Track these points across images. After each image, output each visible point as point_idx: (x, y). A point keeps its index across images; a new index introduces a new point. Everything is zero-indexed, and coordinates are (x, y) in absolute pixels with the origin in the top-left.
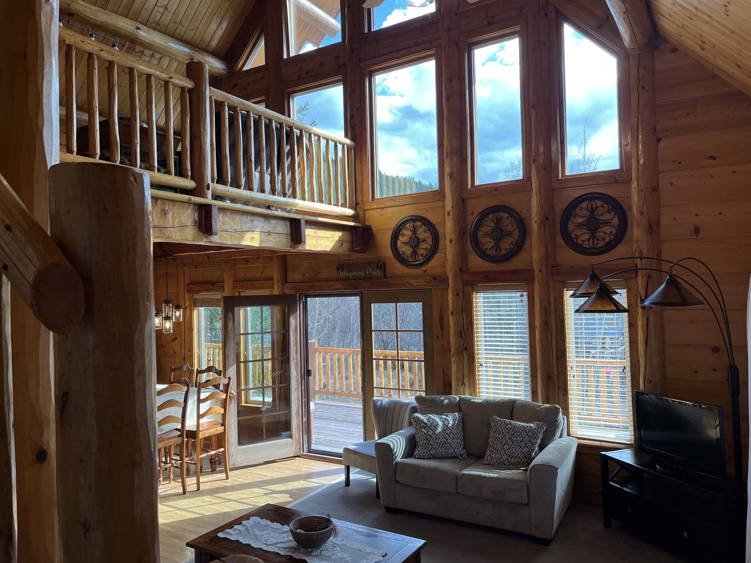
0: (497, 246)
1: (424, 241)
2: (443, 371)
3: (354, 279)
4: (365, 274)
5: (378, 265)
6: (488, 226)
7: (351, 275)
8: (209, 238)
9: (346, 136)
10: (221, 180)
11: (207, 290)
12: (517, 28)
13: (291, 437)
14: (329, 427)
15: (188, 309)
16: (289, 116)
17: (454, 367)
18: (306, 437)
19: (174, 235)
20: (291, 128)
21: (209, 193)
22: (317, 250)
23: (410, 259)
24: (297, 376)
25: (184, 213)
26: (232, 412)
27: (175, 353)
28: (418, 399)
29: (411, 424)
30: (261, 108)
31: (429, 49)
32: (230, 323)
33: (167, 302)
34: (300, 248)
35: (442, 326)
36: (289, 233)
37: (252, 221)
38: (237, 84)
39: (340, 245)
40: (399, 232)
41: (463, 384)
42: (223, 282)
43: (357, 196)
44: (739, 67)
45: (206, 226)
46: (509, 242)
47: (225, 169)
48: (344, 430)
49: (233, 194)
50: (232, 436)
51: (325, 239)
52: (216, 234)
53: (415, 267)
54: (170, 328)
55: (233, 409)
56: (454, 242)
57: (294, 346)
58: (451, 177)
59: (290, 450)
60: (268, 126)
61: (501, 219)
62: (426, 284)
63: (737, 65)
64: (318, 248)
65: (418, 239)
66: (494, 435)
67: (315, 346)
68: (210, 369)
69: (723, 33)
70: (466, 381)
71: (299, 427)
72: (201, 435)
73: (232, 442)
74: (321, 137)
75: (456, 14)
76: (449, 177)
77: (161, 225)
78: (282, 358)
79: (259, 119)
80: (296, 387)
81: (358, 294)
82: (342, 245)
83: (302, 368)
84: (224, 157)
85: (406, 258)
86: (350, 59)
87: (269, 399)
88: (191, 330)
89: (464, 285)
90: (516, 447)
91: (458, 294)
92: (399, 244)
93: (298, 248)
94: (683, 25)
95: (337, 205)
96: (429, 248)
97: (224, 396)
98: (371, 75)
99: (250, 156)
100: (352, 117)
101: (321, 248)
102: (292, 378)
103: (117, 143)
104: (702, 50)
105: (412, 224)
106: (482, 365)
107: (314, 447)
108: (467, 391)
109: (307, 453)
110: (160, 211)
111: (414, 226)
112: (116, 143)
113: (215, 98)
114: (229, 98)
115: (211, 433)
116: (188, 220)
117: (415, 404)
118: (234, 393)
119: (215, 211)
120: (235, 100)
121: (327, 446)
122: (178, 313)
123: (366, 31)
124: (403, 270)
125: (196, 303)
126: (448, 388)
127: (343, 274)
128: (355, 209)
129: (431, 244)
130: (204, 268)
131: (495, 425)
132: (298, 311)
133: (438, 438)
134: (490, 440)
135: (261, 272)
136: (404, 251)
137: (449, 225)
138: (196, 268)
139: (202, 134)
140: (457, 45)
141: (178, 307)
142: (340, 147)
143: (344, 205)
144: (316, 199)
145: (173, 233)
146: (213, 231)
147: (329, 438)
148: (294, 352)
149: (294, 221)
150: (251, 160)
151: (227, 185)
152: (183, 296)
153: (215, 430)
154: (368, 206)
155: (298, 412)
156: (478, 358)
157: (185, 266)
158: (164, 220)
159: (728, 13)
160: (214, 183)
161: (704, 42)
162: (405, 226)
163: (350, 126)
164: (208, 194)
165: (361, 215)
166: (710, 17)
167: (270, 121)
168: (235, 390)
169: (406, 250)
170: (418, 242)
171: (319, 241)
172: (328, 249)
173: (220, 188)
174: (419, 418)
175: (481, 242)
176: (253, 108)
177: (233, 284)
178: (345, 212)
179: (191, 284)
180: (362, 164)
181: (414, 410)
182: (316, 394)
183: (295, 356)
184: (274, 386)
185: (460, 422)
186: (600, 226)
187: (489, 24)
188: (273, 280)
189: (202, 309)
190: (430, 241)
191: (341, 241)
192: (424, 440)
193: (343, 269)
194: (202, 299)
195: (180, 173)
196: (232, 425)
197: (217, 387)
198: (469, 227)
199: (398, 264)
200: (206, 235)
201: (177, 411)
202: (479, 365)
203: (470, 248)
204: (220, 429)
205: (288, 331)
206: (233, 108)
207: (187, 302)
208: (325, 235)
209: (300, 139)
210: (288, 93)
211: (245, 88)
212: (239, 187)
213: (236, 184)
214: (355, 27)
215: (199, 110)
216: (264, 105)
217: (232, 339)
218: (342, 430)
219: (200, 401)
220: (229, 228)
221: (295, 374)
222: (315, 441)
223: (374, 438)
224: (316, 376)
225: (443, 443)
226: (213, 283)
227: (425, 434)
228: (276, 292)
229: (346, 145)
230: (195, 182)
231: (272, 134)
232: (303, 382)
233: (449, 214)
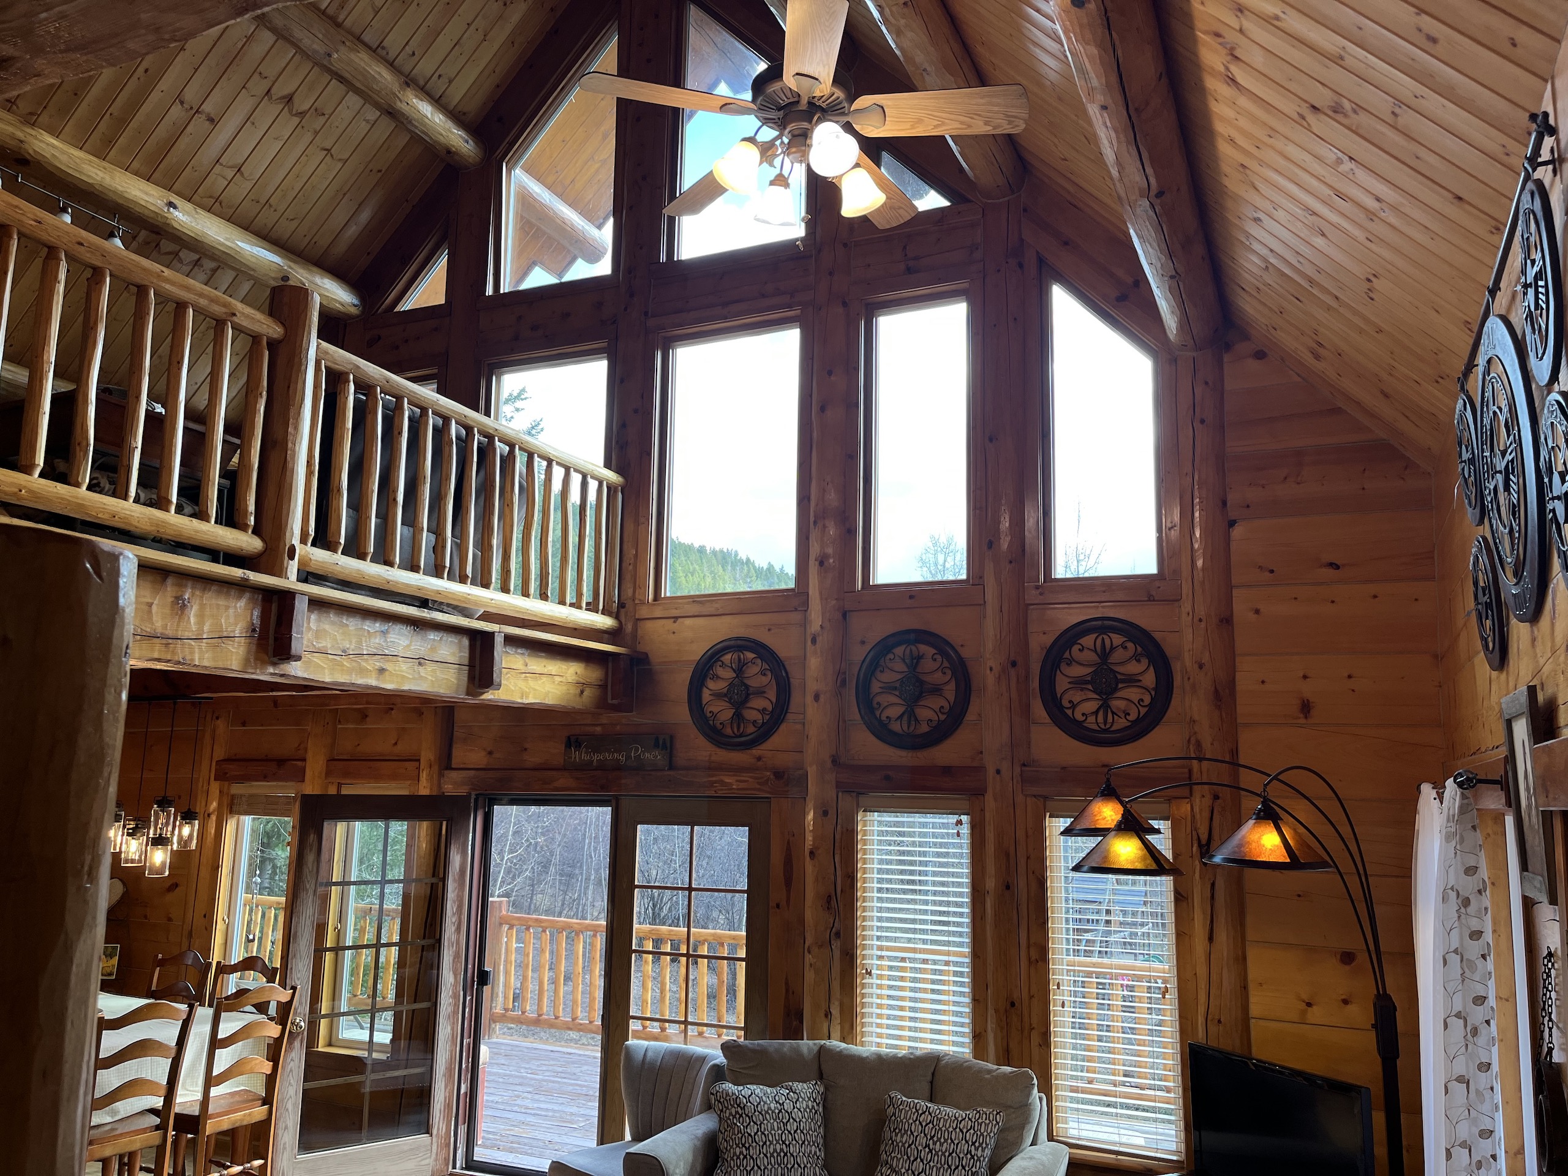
0: (910, 714)
1: (761, 692)
2: (787, 984)
3: (602, 767)
4: (628, 757)
5: (657, 739)
6: (894, 670)
7: (596, 758)
8: (282, 666)
9: (608, 465)
10: (323, 538)
11: (265, 778)
12: (963, 284)
13: (428, 1131)
14: (519, 1102)
15: (214, 818)
16: (488, 414)
17: (809, 976)
18: (462, 1130)
19: (197, 657)
20: (490, 438)
21: (293, 568)
22: (527, 702)
23: (728, 731)
24: (455, 985)
25: (227, 608)
26: (291, 1071)
27: (170, 919)
28: (728, 1048)
29: (708, 1107)
30: (428, 393)
31: (790, 306)
32: (310, 858)
33: (164, 803)
34: (489, 696)
35: (788, 881)
36: (466, 662)
37: (384, 633)
38: (379, 338)
39: (578, 691)
40: (708, 670)
41: (828, 1014)
42: (304, 760)
43: (623, 587)
44: (1386, 396)
45: (276, 639)
46: (937, 707)
47: (334, 516)
48: (553, 1111)
49: (347, 572)
50: (286, 1128)
51: (544, 679)
52: (298, 658)
53: (738, 748)
54: (163, 864)
55: (294, 1062)
56: (822, 698)
57: (454, 914)
58: (821, 563)
59: (423, 1163)
60: (440, 433)
61: (920, 657)
62: (758, 786)
63: (1382, 392)
64: (527, 697)
65: (747, 687)
66: (891, 1138)
67: (501, 911)
68: (249, 964)
69: (1361, 331)
70: (835, 1011)
71: (448, 1106)
72: (211, 1127)
73: (285, 1144)
74: (554, 463)
75: (845, 245)
76: (817, 563)
77: (169, 632)
78: (424, 942)
79: (421, 416)
80: (450, 1009)
81: (609, 801)
82: (582, 692)
83: (470, 966)
84: (335, 491)
85: (719, 727)
86: (626, 309)
87: (383, 1037)
88: (216, 867)
89: (840, 794)
90: (939, 1165)
91: (825, 813)
92: (706, 695)
93: (484, 697)
94: (1282, 310)
95: (576, 605)
96: (770, 709)
97: (274, 1030)
98: (667, 346)
99: (395, 491)
100: (623, 426)
101: (535, 698)
102: (443, 989)
103: (88, 445)
104: (1315, 358)
105: (735, 656)
106: (870, 974)
107: (481, 1154)
108: (836, 1031)
109: (462, 1169)
110: (170, 600)
111: (739, 659)
112: (84, 443)
113: (329, 364)
114: (358, 367)
115: (236, 1121)
116: (236, 625)
117: (720, 1059)
118: (302, 1024)
119: (301, 606)
120: (373, 371)
121: (511, 1151)
122: (186, 831)
123: (663, 258)
124: (710, 756)
125: (233, 806)
126: (795, 1023)
127: (579, 756)
128: (617, 617)
129: (774, 700)
130: (262, 725)
131: (894, 1114)
132: (471, 835)
133: (768, 1143)
134: (882, 1147)
135: (393, 742)
136: (715, 713)
137: (814, 663)
138: (244, 724)
139: (290, 438)
140: (845, 304)
141: (188, 816)
142: (593, 485)
143: (592, 607)
144: (532, 591)
145: (197, 650)
146: (293, 651)
147: (517, 1131)
148: (453, 929)
149: (479, 636)
150: (395, 500)
151: (335, 551)
152: (205, 788)
153: (245, 1115)
154: (643, 612)
155: (450, 1070)
156: (864, 957)
157: (217, 718)
158: (179, 622)
159: (1371, 295)
160: (306, 544)
161: (1320, 345)
162: (722, 659)
163: (617, 442)
164: (289, 567)
165: (629, 628)
166: (1337, 298)
167: (446, 420)
168: (305, 1015)
169: (722, 711)
170: (748, 695)
171: (531, 683)
172: (550, 701)
173: (320, 556)
174: (727, 1095)
175: (879, 703)
176: (411, 391)
177: (327, 766)
178: (593, 621)
179: (228, 760)
180: (637, 523)
181: (718, 1074)
182: (495, 1022)
183: (454, 938)
184: (399, 1008)
185: (818, 1105)
186: (1120, 686)
187: (909, 270)
188: (419, 760)
189: (247, 820)
190: (772, 695)
191: (582, 686)
192: (737, 1146)
193: (578, 745)
194: (251, 796)
195: (230, 517)
196: (290, 1101)
197: (262, 1008)
198: (856, 670)
199: (702, 741)
200: (275, 660)
201: (156, 1069)
202: (864, 971)
203: (854, 713)
204: (258, 1113)
205: (444, 880)
206: (365, 387)
207: (212, 803)
208: (545, 671)
209: (508, 461)
210: (489, 364)
211: (397, 348)
212: (362, 556)
213: (354, 549)
214: (641, 248)
215: (289, 387)
216: (435, 386)
217: (311, 892)
218: (547, 1110)
219: (215, 1043)
220: (329, 646)
221: (452, 979)
222: (483, 1138)
223: (623, 1138)
224: (499, 980)
225: (779, 1155)
226: (281, 762)
227: (739, 1131)
228: (424, 789)
229: (605, 483)
230: (263, 540)
231: (447, 449)
232: (468, 998)
233: (814, 641)
